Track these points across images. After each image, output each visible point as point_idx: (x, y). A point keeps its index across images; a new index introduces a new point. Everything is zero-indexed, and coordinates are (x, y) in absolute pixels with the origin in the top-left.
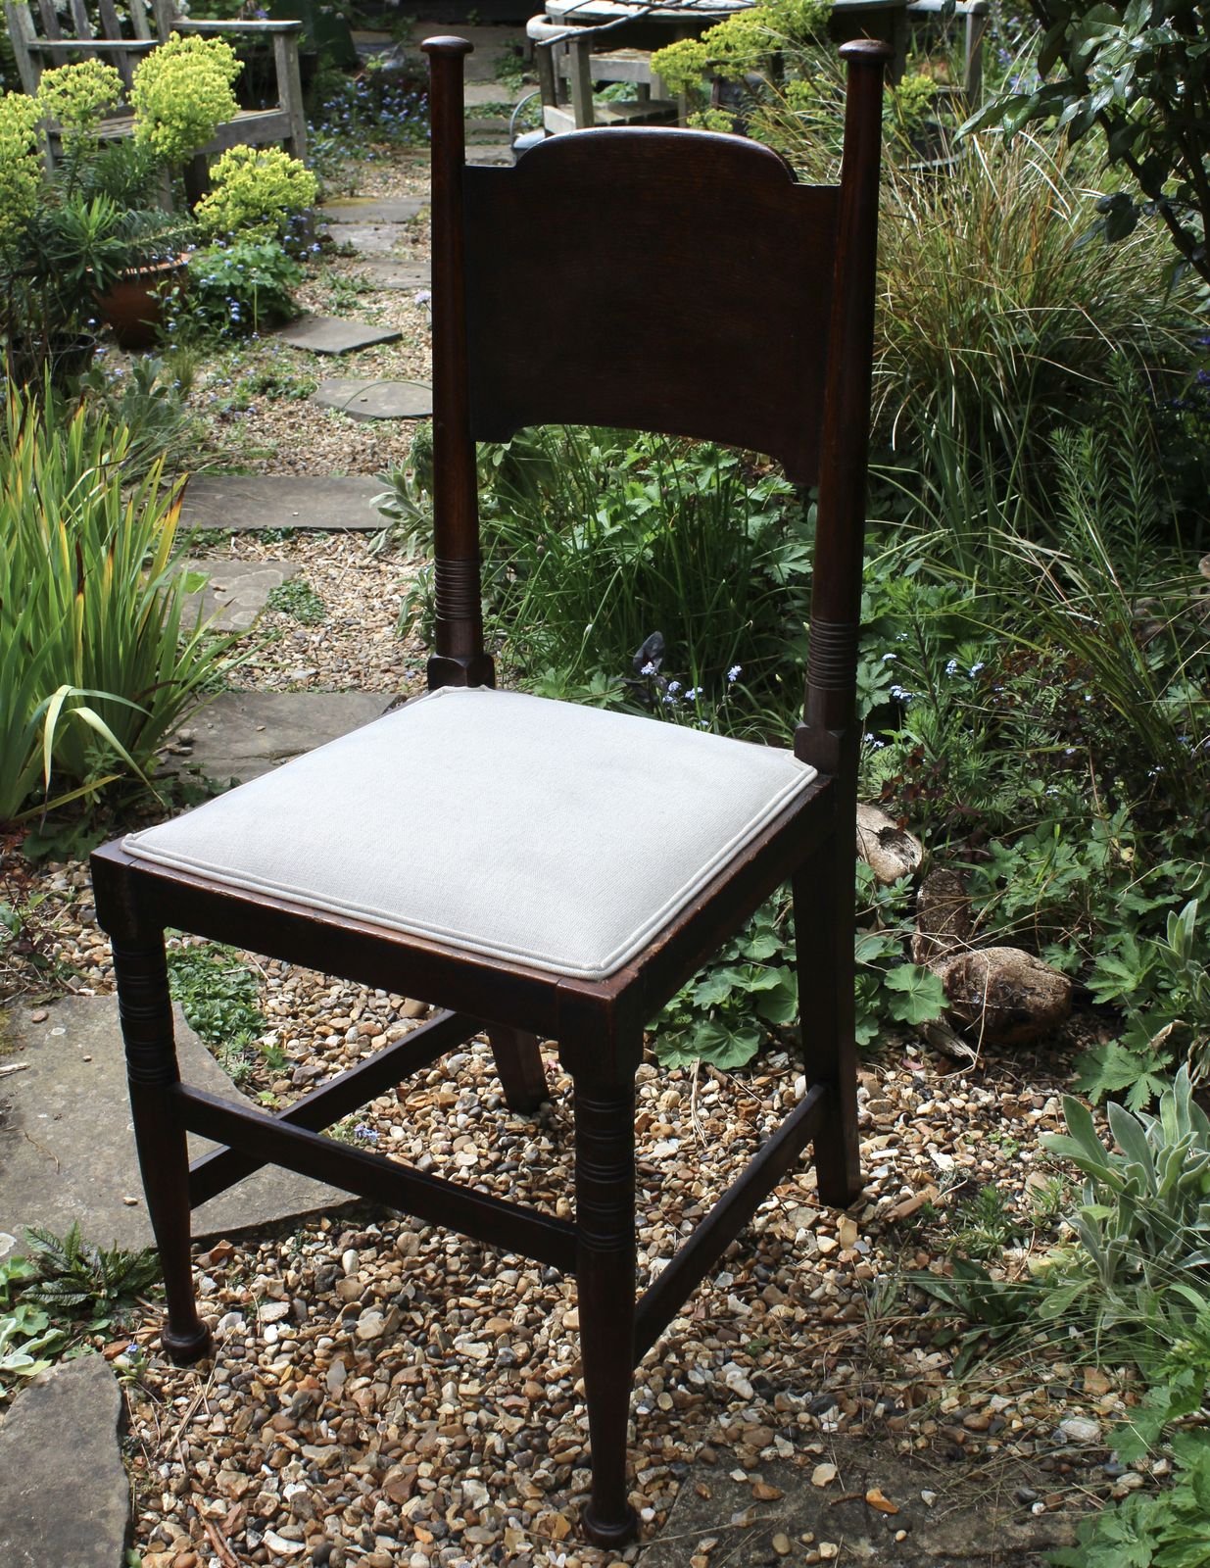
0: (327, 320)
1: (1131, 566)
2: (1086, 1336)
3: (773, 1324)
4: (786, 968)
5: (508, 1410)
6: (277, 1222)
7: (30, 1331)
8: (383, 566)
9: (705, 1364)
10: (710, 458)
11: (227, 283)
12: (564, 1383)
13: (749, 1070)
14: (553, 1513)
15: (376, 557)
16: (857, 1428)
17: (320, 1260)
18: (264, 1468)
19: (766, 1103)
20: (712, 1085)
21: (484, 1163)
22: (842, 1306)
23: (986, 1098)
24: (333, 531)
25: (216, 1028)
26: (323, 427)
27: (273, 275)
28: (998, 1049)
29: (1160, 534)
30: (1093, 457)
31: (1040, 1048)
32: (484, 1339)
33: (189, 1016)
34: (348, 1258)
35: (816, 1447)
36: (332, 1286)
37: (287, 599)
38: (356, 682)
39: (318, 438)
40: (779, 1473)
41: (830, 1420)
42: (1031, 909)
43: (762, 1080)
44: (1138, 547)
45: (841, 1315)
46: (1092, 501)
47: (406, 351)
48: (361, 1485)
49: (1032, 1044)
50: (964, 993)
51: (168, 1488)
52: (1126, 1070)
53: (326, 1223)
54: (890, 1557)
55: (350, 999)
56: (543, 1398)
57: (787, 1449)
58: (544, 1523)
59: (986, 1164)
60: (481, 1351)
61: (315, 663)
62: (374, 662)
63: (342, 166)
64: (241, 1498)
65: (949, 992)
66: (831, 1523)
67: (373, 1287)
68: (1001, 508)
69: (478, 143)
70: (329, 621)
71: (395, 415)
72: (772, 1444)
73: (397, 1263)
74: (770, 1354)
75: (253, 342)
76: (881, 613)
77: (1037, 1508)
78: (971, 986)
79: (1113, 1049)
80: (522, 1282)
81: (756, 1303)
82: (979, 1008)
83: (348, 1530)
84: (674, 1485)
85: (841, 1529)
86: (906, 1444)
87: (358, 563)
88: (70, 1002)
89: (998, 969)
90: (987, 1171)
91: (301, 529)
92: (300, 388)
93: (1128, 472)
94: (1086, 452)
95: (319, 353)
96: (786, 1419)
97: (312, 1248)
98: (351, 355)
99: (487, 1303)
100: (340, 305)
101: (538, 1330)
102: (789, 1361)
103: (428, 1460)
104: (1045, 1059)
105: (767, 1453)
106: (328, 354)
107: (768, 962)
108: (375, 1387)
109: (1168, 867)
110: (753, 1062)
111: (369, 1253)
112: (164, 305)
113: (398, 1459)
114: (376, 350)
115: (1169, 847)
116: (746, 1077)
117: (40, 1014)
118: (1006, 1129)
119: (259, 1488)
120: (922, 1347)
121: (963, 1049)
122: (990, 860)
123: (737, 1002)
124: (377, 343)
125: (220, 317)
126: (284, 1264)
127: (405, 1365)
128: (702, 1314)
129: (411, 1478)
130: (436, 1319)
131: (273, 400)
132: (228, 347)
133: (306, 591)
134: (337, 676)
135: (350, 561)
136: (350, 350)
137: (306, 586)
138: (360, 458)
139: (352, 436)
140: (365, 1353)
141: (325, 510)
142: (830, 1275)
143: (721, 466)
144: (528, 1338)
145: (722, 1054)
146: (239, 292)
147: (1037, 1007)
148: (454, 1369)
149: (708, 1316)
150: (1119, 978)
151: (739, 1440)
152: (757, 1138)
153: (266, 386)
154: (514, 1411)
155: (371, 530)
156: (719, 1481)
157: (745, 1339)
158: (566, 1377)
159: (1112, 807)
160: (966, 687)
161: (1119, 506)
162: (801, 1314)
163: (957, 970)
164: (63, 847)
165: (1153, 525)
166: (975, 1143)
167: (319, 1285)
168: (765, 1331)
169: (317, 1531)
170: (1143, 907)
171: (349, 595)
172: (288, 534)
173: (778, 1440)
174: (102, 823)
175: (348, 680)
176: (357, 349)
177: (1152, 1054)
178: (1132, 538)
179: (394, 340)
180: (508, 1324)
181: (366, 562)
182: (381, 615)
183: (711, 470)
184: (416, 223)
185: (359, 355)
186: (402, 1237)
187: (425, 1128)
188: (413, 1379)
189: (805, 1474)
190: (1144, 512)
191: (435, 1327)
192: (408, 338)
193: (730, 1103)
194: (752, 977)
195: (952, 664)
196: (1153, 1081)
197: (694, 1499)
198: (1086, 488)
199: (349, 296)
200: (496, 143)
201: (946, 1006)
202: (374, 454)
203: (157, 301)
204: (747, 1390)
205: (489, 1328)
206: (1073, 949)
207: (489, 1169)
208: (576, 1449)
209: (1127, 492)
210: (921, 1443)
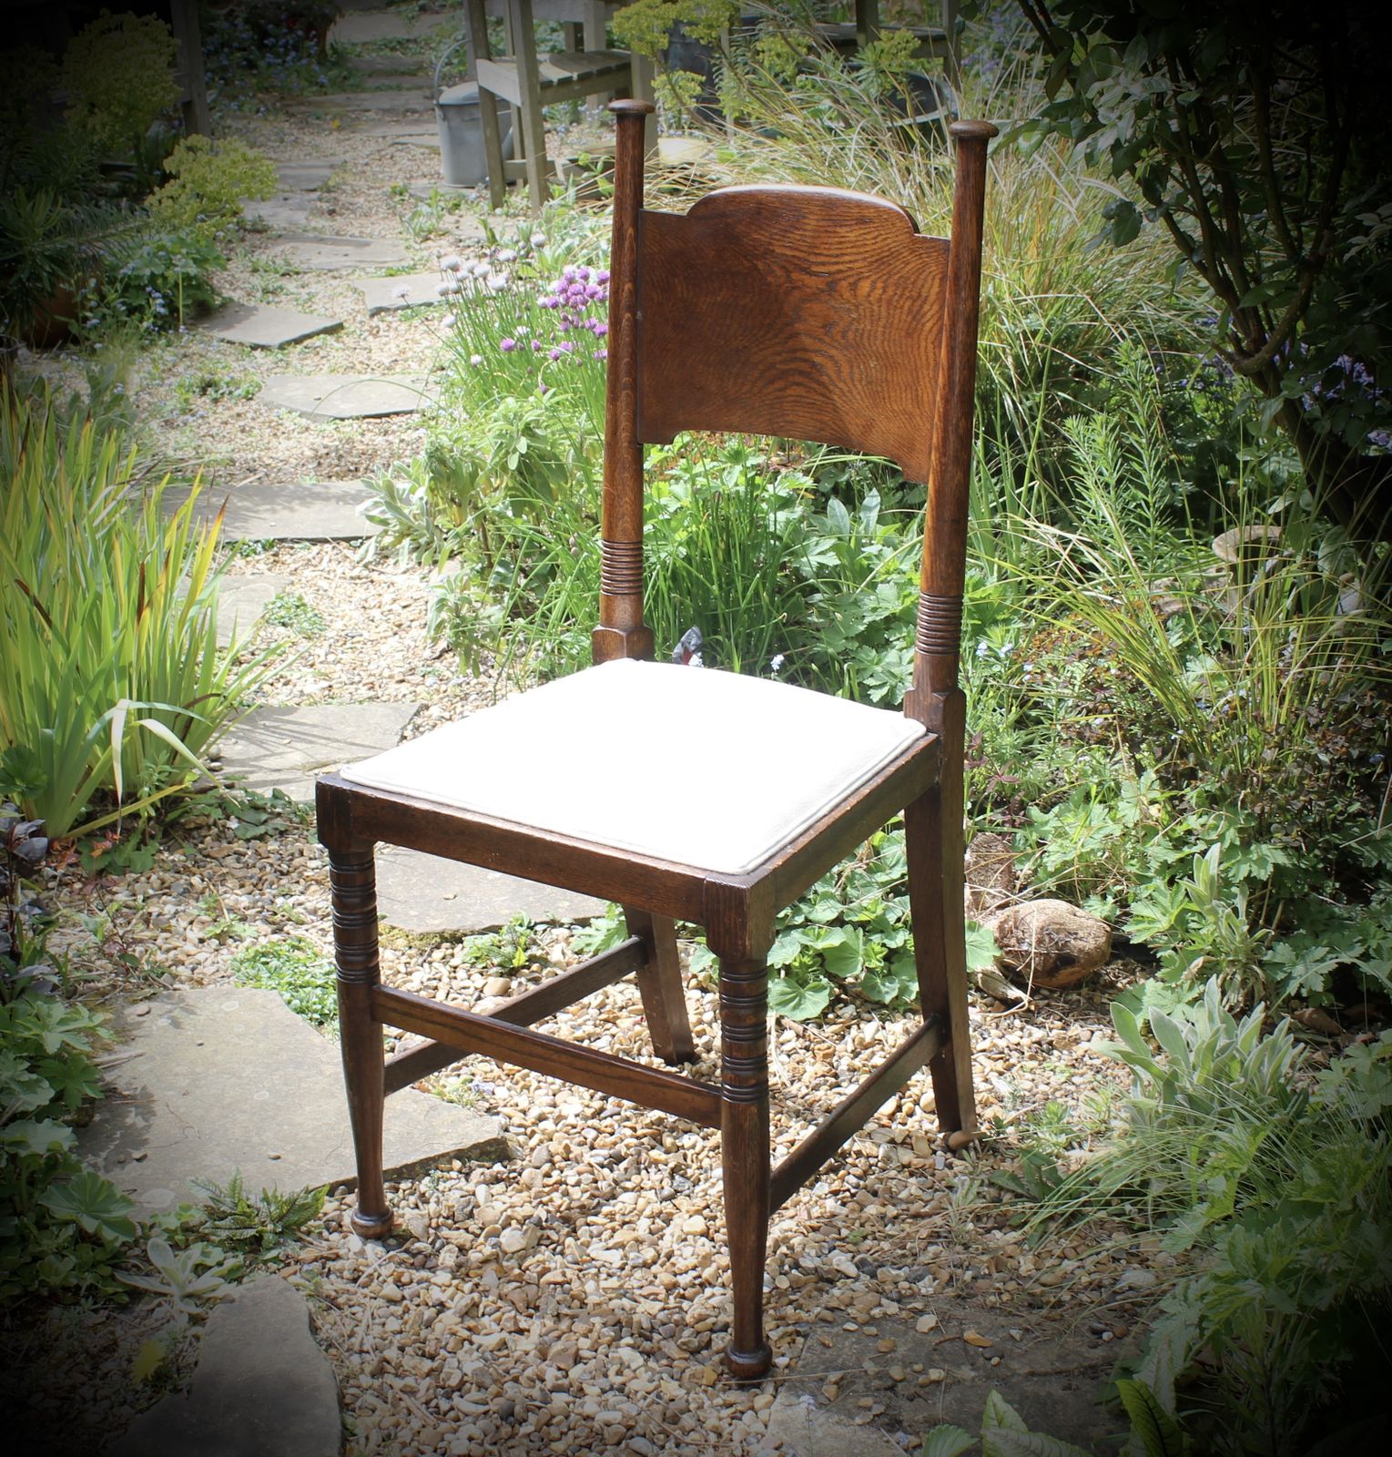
0: (255, 308)
1: (1146, 548)
2: (1140, 1211)
3: (868, 1219)
4: (849, 928)
5: (646, 1297)
6: (414, 1164)
7: (209, 1262)
8: (375, 576)
9: (813, 1253)
10: (736, 457)
11: (147, 272)
12: (694, 1274)
13: (821, 1021)
14: (700, 1367)
15: (366, 566)
16: (950, 1292)
17: (456, 1194)
18: (442, 1352)
19: (840, 1047)
20: (789, 1034)
21: (589, 1112)
22: (927, 1203)
23: (1038, 1034)
24: (314, 541)
25: (315, 1011)
26: (276, 429)
27: (195, 261)
28: (1046, 993)
29: (1172, 515)
30: (1107, 444)
31: (1084, 990)
32: (616, 1247)
33: (289, 1002)
34: (482, 1191)
35: (919, 1305)
36: (471, 1215)
37: (283, 613)
38: (372, 693)
39: (274, 442)
40: (888, 1325)
41: (926, 1286)
42: (1070, 864)
43: (835, 1028)
44: (1153, 529)
45: (926, 1209)
46: (1107, 485)
47: (349, 341)
48: (530, 1359)
49: (1077, 986)
50: (1013, 941)
51: (362, 1371)
52: (1163, 1002)
53: (457, 1164)
54: (988, 1378)
55: (434, 983)
56: (675, 1285)
57: (892, 1308)
58: (693, 1376)
59: (1043, 1088)
60: (615, 1257)
61: (326, 676)
62: (386, 673)
63: (229, 122)
64: (428, 1375)
65: (1000, 942)
66: (936, 1357)
67: (509, 1212)
68: (1019, 495)
69: (378, 89)
70: (329, 633)
71: (355, 414)
72: (880, 1305)
73: (525, 1194)
74: (869, 1242)
75: (179, 337)
76: (908, 602)
77: (1106, 1336)
78: (1020, 935)
79: (1151, 985)
80: (641, 1202)
81: (850, 1205)
82: (1028, 953)
83: (527, 1392)
84: (800, 1340)
85: (945, 1361)
86: (992, 1298)
87: (349, 574)
88: (169, 997)
89: (1044, 917)
90: (1045, 1093)
91: (282, 540)
92: (244, 387)
93: (1139, 456)
94: (1100, 440)
95: (254, 347)
96: (889, 1287)
97: (448, 1184)
98: (290, 349)
99: (612, 1220)
100: (266, 291)
101: (661, 1238)
102: (885, 1245)
103: (586, 1336)
104: (1090, 1000)
105: (876, 1312)
106: (263, 348)
107: (832, 923)
108: (527, 1288)
109: (1192, 822)
110: (824, 1014)
111: (500, 1187)
112: (78, 299)
113: (559, 1338)
114: (316, 341)
115: (1193, 802)
116: (820, 1026)
117: (142, 1007)
118: (1059, 1060)
119: (442, 1366)
120: (1000, 1229)
121: (1014, 993)
122: (1029, 824)
123: (806, 960)
124: (317, 333)
125: (140, 309)
126: (424, 1199)
127: (548, 1270)
128: (805, 1216)
129: (573, 1350)
130: (568, 1235)
131: (216, 401)
132: (153, 343)
133: (301, 605)
134: (352, 688)
135: (339, 572)
136: (289, 343)
137: (300, 598)
138: (325, 462)
139: (311, 439)
140: (513, 1263)
141: (304, 520)
142: (912, 1180)
143: (748, 464)
144: (654, 1244)
145: (795, 1008)
146: (160, 281)
147: (1080, 951)
148: (594, 1271)
149: (810, 1218)
150: (1152, 921)
151: (851, 1304)
152: (836, 1076)
153: (206, 387)
154: (654, 1297)
155: (356, 538)
156: (837, 1335)
157: (845, 1232)
158: (694, 1268)
159: (1140, 770)
160: (996, 669)
161: (1133, 490)
162: (892, 1211)
163: (1005, 921)
164: (120, 862)
165: (1166, 507)
166: (1032, 1071)
167: (459, 1216)
168: (862, 1225)
169: (498, 1395)
170: (1172, 857)
171: (345, 606)
172: (268, 546)
173: (884, 1301)
174: (152, 837)
175: (364, 692)
176: (298, 341)
177: (1186, 986)
178: (1147, 522)
179: (335, 330)
180: (635, 1234)
181: (356, 573)
182: (384, 626)
183: (739, 468)
184: (329, 191)
185: (299, 347)
186: (525, 1174)
187: (528, 1088)
188: (560, 1279)
189: (909, 1324)
190: (1158, 495)
191: (569, 1241)
192: (350, 327)
193: (807, 1049)
194: (818, 937)
195: (983, 645)
196: (1187, 1009)
197: (819, 1348)
198: (1101, 474)
199: (274, 281)
200: (399, 88)
201: (998, 954)
202: (340, 457)
203: (70, 295)
204: (852, 1270)
205: (618, 1237)
206: (1110, 899)
207: (593, 1116)
208: (712, 1320)
209: (1139, 476)
210: (1005, 1297)
